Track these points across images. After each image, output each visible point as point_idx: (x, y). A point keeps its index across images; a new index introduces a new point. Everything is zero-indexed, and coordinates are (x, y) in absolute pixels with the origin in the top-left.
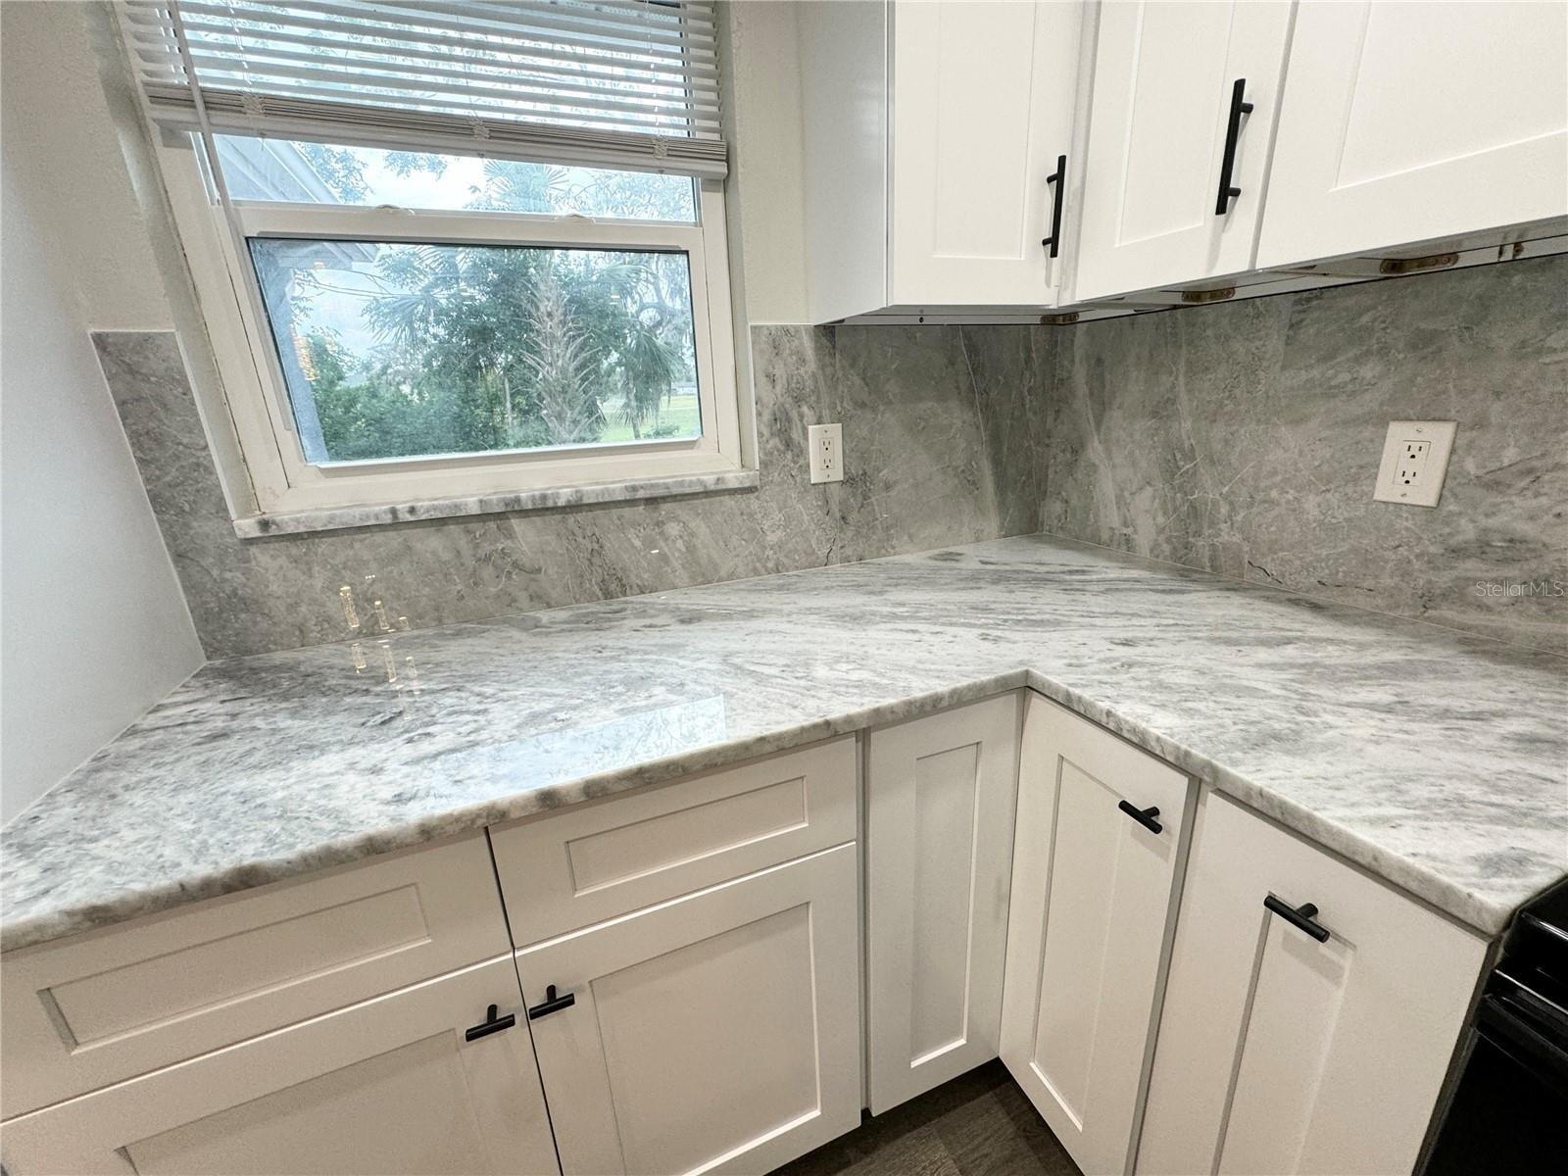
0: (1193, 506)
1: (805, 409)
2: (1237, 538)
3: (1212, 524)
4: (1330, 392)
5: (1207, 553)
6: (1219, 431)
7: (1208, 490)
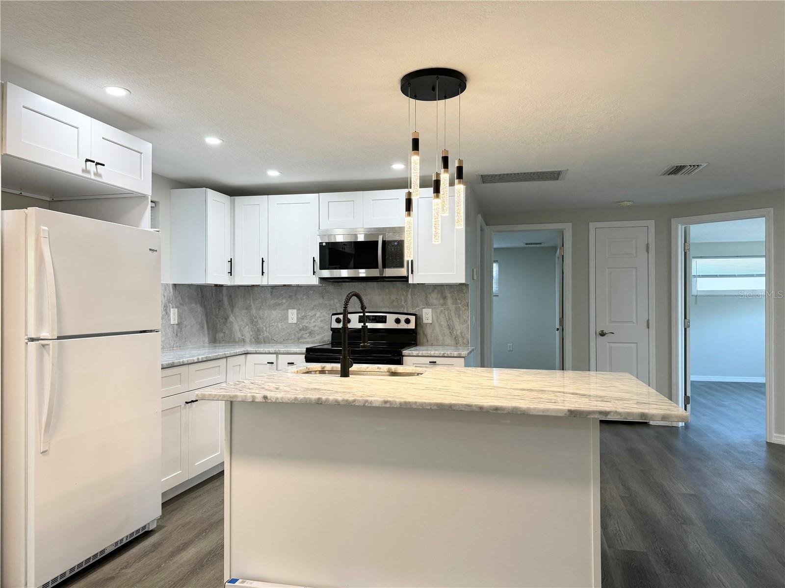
0: (258, 329)
1: (170, 304)
2: (268, 334)
3: (263, 332)
4: (279, 304)
5: (262, 339)
6: (261, 312)
7: (261, 324)
